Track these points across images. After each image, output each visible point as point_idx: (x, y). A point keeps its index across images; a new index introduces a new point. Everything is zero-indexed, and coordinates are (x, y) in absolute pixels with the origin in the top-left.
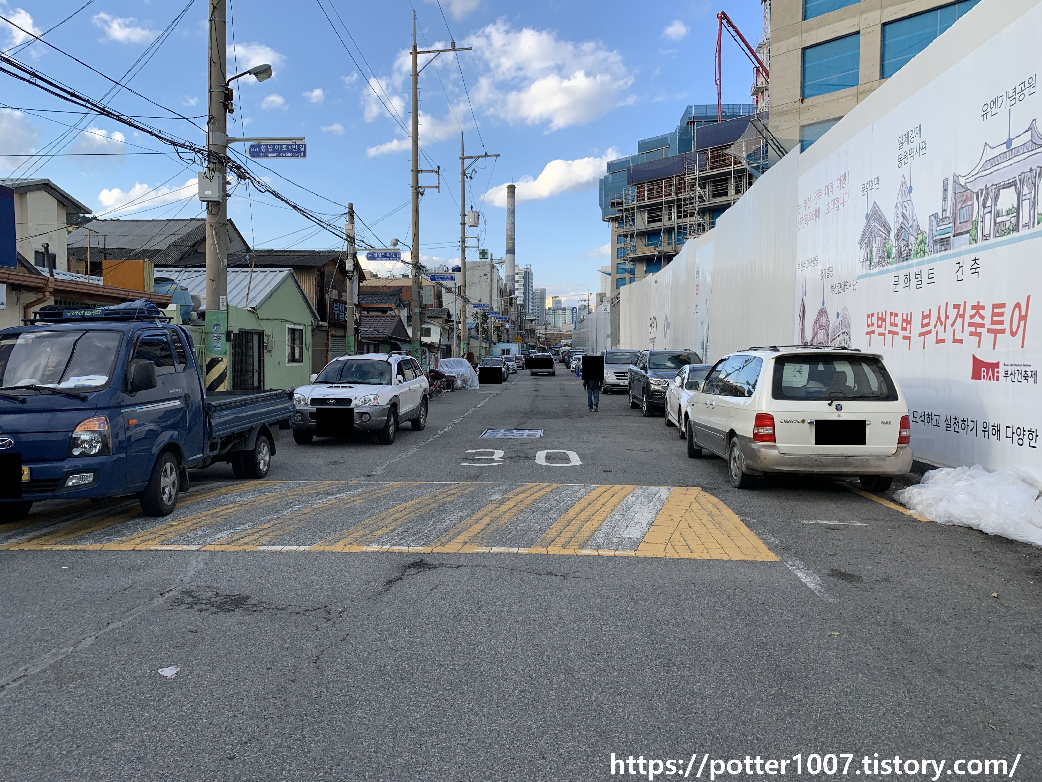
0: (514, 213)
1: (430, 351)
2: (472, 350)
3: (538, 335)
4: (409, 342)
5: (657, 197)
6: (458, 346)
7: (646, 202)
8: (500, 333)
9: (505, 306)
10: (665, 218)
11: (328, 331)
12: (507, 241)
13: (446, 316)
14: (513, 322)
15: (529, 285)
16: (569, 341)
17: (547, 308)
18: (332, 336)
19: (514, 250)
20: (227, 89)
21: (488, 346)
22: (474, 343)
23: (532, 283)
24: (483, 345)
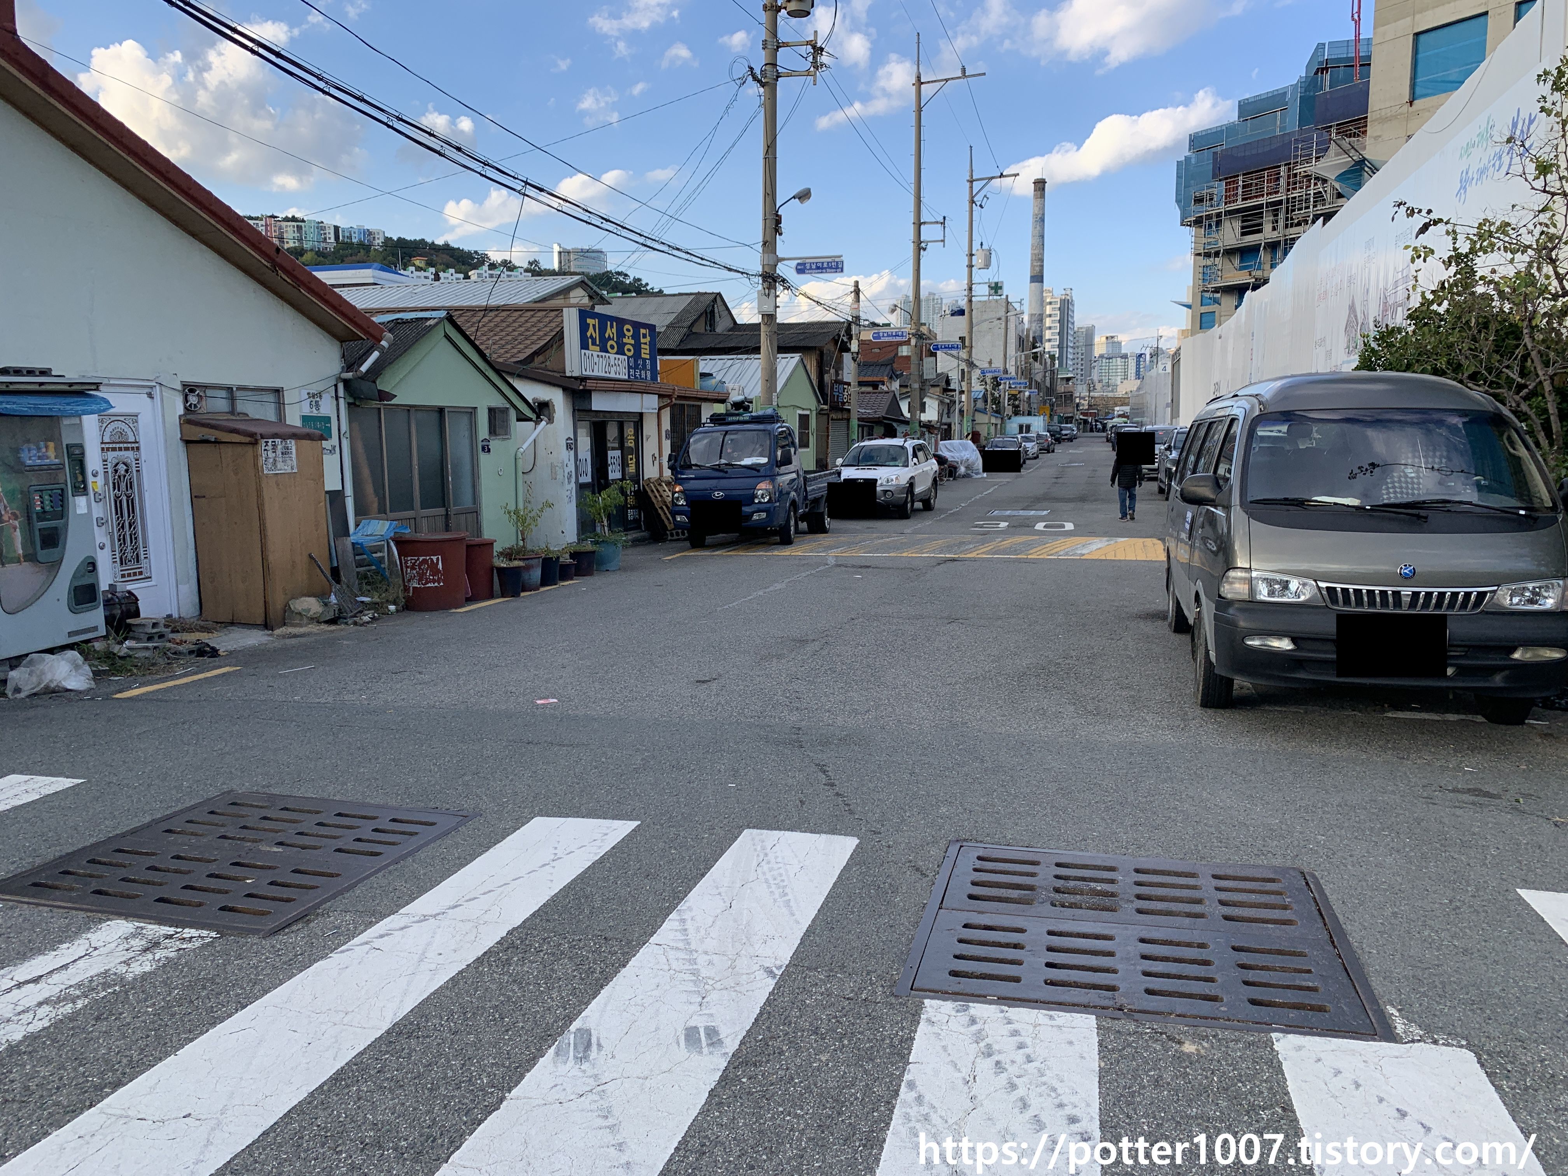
0: (1043, 221)
1: (929, 432)
2: (978, 428)
3: (1077, 400)
4: (906, 422)
5: (1256, 197)
6: (961, 423)
7: (1240, 204)
8: (1017, 403)
9: (1026, 363)
10: (1267, 227)
11: (828, 415)
12: (1032, 264)
13: (944, 383)
14: (1038, 385)
15: (1068, 320)
16: (1127, 409)
17: (1097, 355)
18: (832, 419)
19: (1042, 276)
20: (777, 215)
21: (999, 422)
22: (981, 418)
23: (1072, 317)
24: (993, 420)
